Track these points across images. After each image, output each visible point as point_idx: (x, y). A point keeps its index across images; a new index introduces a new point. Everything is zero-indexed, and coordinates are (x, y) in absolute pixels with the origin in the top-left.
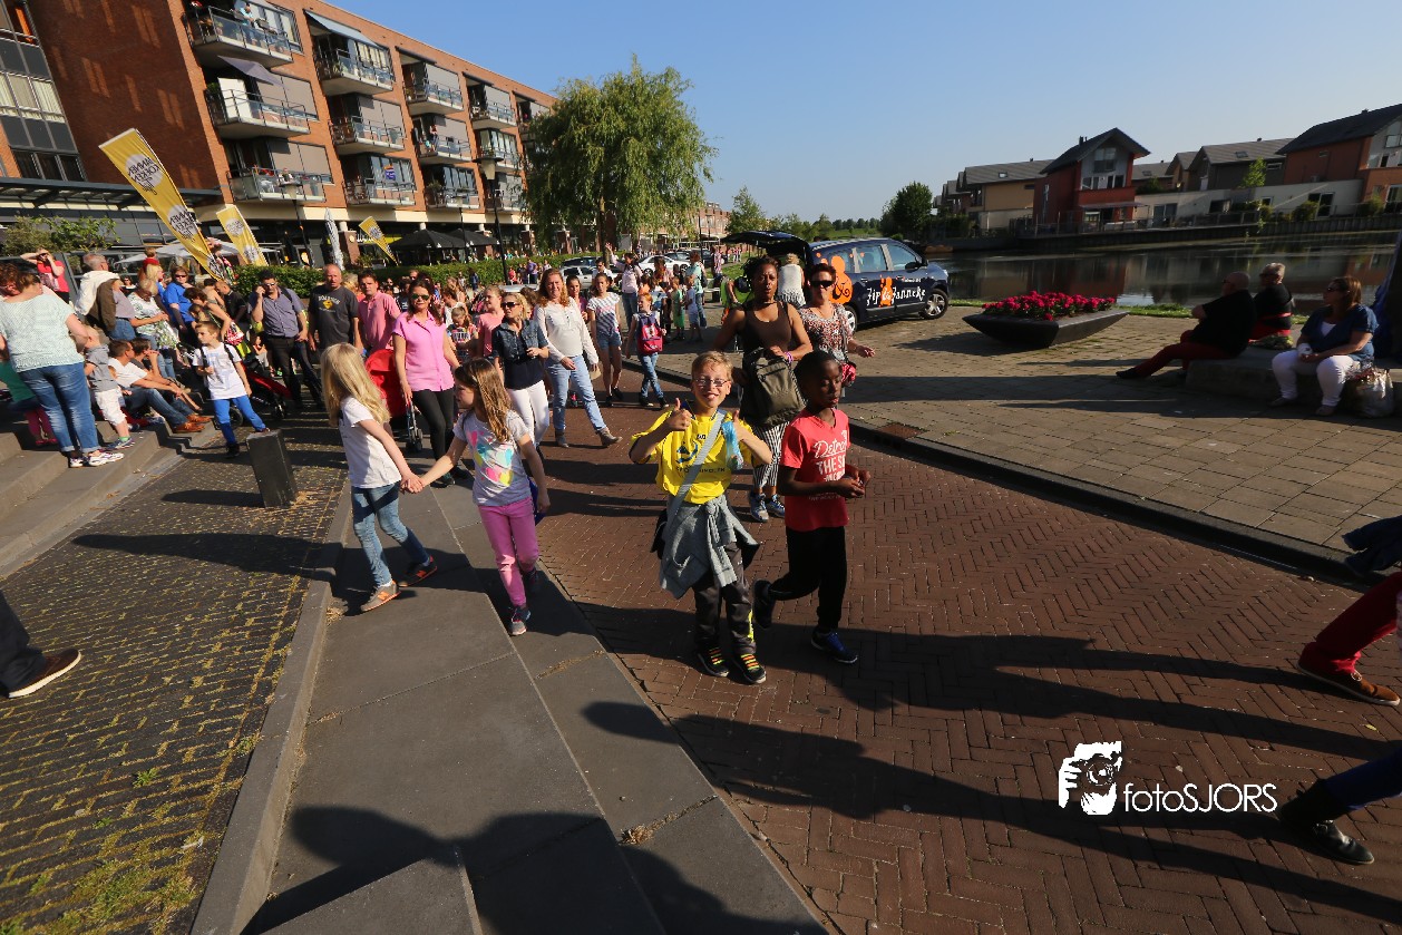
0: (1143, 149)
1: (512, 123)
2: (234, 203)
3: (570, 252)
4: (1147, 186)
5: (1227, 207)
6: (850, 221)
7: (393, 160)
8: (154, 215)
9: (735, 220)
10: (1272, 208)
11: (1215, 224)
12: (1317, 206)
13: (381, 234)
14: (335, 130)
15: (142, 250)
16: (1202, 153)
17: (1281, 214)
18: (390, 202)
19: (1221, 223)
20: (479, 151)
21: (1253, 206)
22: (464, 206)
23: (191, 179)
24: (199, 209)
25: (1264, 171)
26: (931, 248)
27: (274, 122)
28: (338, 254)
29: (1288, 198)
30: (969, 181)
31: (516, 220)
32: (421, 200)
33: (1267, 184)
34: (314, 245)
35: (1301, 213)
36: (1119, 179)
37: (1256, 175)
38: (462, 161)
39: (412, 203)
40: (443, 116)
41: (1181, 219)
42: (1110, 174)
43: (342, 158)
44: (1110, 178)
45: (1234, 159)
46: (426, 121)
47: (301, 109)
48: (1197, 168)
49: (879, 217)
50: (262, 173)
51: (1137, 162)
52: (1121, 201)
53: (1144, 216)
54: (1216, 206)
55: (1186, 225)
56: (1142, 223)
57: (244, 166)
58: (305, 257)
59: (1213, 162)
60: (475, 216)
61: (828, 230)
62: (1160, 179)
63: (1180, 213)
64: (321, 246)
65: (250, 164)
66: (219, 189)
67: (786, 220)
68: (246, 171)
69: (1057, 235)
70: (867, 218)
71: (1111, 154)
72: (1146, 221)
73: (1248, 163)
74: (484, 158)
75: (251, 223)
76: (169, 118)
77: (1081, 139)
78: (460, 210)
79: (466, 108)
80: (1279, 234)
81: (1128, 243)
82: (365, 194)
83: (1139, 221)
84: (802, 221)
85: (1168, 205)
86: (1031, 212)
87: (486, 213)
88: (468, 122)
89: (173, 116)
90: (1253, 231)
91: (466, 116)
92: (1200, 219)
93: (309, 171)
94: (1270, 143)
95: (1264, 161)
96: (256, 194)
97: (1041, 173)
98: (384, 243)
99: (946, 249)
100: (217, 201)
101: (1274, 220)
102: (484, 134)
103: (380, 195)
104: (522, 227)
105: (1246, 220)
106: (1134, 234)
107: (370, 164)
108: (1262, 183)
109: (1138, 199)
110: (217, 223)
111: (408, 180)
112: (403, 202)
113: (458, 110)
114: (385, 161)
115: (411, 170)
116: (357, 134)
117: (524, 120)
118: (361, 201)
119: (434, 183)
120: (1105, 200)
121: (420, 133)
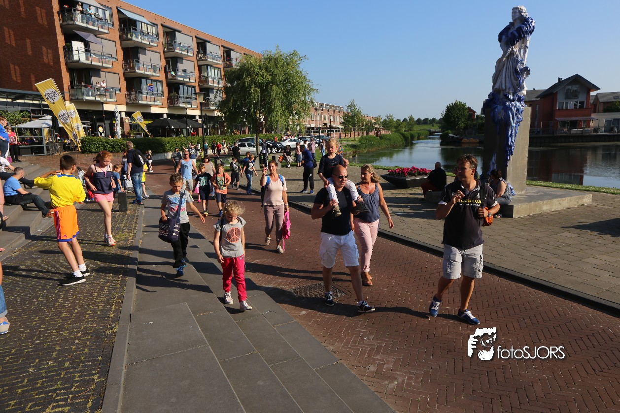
0: (595, 86)
1: (220, 62)
2: (71, 101)
6: (426, 119)
9: (347, 118)
14: (125, 65)
18: (149, 103)
20: (200, 77)
22: (188, 106)
27: (96, 63)
28: (119, 129)
32: (166, 102)
34: (107, 122)
36: (582, 103)
39: (161, 104)
40: (182, 59)
42: (576, 100)
43: (127, 80)
44: (576, 103)
46: (173, 61)
47: (110, 55)
50: (86, 87)
53: (598, 126)
56: (596, 130)
57: (76, 83)
64: (110, 124)
65: (80, 83)
68: (78, 86)
69: (541, 135)
71: (576, 88)
72: (599, 129)
75: (79, 111)
77: (559, 79)
78: (186, 108)
79: (196, 53)
82: (136, 99)
83: (594, 129)
85: (616, 119)
87: (200, 110)
88: (196, 62)
89: (48, 59)
91: (195, 59)
102: (204, 68)
103: (144, 99)
106: (591, 136)
107: (141, 83)
109: (593, 116)
111: (160, 92)
112: (156, 103)
113: (190, 56)
114: (149, 81)
115: (162, 86)
116: (137, 68)
117: (227, 61)
118: (134, 102)
119: (174, 94)
120: (572, 116)
121: (169, 68)
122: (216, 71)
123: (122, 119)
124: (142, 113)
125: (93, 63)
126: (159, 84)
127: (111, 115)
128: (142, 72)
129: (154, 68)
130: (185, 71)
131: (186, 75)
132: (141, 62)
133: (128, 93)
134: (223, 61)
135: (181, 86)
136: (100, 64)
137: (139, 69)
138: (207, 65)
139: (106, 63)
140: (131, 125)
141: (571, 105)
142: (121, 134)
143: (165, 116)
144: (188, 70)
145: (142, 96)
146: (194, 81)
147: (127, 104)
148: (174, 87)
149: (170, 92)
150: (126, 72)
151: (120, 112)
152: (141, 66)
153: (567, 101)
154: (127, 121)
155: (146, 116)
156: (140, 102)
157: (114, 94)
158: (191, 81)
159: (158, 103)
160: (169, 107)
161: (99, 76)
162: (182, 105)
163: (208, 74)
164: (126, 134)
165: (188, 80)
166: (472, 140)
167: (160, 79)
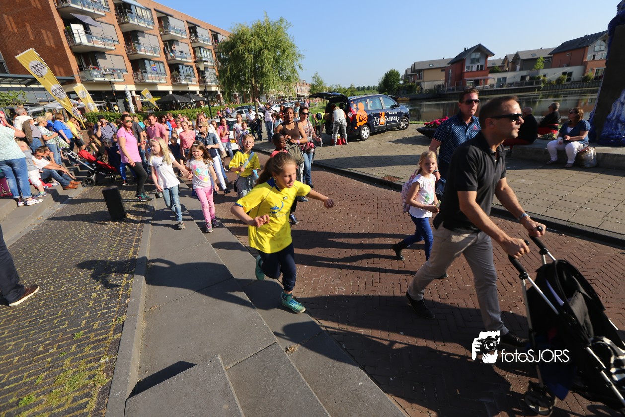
0: (492, 53)
1: (210, 44)
2: (82, 82)
3: (239, 103)
4: (493, 70)
5: (528, 78)
6: (364, 87)
7: (156, 62)
8: (44, 89)
9: (313, 87)
10: (547, 79)
11: (523, 86)
12: (566, 77)
13: (151, 97)
14: (127, 48)
15: (38, 105)
16: (517, 55)
17: (551, 81)
18: (155, 81)
19: (526, 85)
20: (195, 58)
21: (539, 78)
22: (189, 83)
23: (60, 72)
24: (64, 86)
25: (543, 62)
26: (400, 99)
27: (99, 45)
28: (132, 106)
29: (553, 74)
30: (416, 69)
31: (214, 89)
32: (169, 80)
33: (545, 68)
34: (120, 102)
35: (559, 81)
36: (482, 66)
37: (540, 64)
38: (187, 62)
39: (165, 82)
40: (178, 41)
41: (508, 84)
42: (478, 64)
43: (131, 61)
44: (478, 66)
45: (530, 57)
46: (169, 44)
47: (111, 38)
48: (516, 61)
49: (377, 85)
50: (93, 69)
51: (489, 59)
52: (483, 76)
53: (492, 83)
54: (523, 78)
55: (510, 87)
56: (492, 86)
57: (85, 65)
58: (116, 108)
59: (522, 58)
60: (195, 87)
61: (354, 91)
62: (499, 66)
63: (508, 81)
64: (123, 102)
65: (88, 64)
66: (73, 76)
67: (335, 87)
68: (86, 68)
69: (455, 92)
70: (371, 86)
71: (478, 55)
72: (493, 85)
73: (536, 59)
74: (198, 61)
75: (90, 92)
76: (47, 43)
77: (465, 49)
78: (188, 85)
79: (188, 38)
80: (550, 90)
81: (485, 95)
82: (143, 78)
83: (490, 85)
84: (343, 87)
85: (503, 78)
86: (443, 82)
87: (200, 86)
88: (190, 44)
89: (50, 42)
90: (539, 89)
91: (188, 41)
92: (517, 84)
93: (116, 67)
94: (546, 50)
95: (544, 58)
96: (91, 79)
97: (448, 64)
98: (153, 100)
99: (406, 99)
100: (72, 82)
101: (547, 84)
102: (197, 49)
103: (150, 78)
104: (216, 92)
105: (536, 85)
106: (488, 91)
107: (145, 64)
108: (542, 67)
109: (490, 75)
110: (74, 93)
111: (163, 71)
112: (161, 81)
113: (184, 39)
114: (152, 63)
115: (164, 66)
116: (138, 49)
117: (215, 43)
118: (141, 81)
119: (175, 73)
120: (475, 76)
121: (167, 49)
122: (208, 52)
123: (133, 97)
124: (150, 92)
125: (96, 45)
126: (161, 65)
127: (122, 94)
128: (144, 53)
129: (155, 51)
130: (182, 52)
131: (183, 55)
132: (142, 44)
133: (135, 73)
134: (213, 44)
135: (180, 66)
136: (103, 46)
137: (140, 50)
138: (200, 47)
139: (108, 45)
140: (142, 103)
141: (475, 69)
142: (135, 111)
143: (171, 93)
144: (183, 51)
145: (147, 76)
146: (191, 61)
147: (136, 84)
148: (174, 67)
149: (171, 71)
150: (129, 54)
151: (131, 92)
152: (142, 48)
153: (472, 65)
154: (138, 99)
155: (154, 93)
156: (147, 81)
157: (121, 74)
158: (188, 61)
159: (163, 81)
160: (173, 85)
161: (105, 58)
162: (184, 82)
163: (201, 54)
164: (139, 110)
165: (185, 60)
166: (405, 98)
167: (161, 60)
